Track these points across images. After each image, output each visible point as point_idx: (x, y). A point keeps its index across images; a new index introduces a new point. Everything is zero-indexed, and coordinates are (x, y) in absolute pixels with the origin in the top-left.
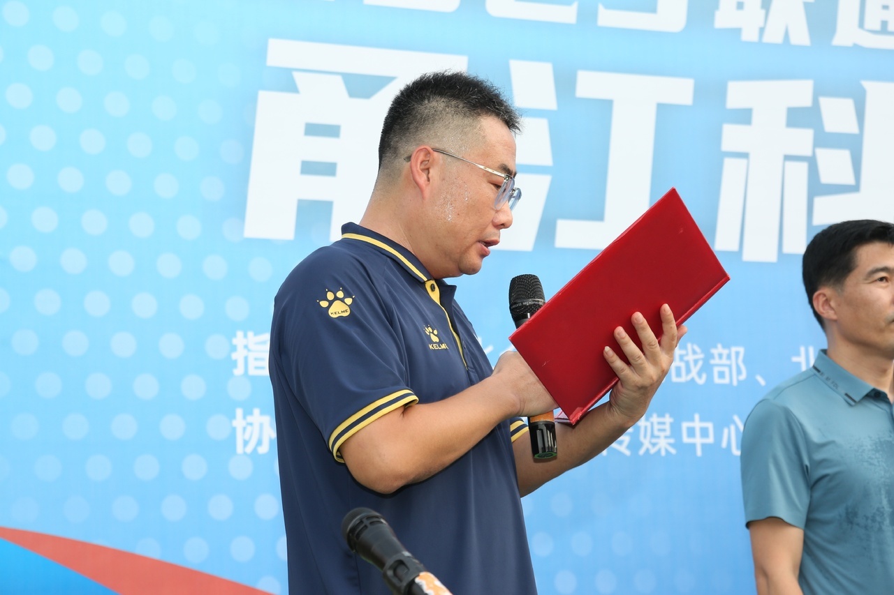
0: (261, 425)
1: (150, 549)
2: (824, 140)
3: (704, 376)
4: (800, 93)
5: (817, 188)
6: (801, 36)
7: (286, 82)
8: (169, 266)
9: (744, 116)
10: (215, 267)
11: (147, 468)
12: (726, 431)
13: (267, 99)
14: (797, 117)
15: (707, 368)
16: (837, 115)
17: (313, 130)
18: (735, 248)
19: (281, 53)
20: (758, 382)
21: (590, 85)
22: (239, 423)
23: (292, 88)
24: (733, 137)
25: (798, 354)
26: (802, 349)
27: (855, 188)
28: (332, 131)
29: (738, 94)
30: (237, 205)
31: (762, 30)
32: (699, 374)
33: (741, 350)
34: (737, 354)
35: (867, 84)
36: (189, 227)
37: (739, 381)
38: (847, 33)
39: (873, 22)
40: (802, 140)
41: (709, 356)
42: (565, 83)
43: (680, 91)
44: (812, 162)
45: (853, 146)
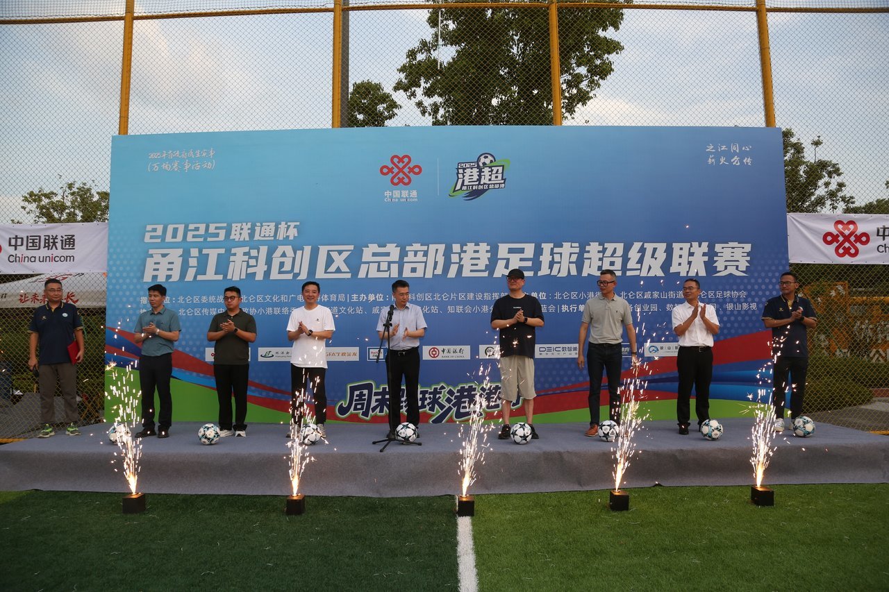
2: (251, 258)
4: (247, 249)
5: (248, 266)
6: (247, 239)
7: (151, 256)
8: (132, 287)
9: (235, 254)
10: (139, 287)
13: (148, 259)
14: (245, 254)
16: (254, 253)
17: (155, 263)
18: (231, 278)
19: (151, 251)
21: (205, 251)
24: (232, 258)
27: (256, 267)
28: (159, 263)
29: (233, 251)
30: (142, 277)
31: (239, 238)
35: (260, 247)
36: (135, 281)
38: (257, 237)
40: (246, 258)
42: (200, 251)
43: (222, 251)
44: (248, 262)
45: (256, 258)
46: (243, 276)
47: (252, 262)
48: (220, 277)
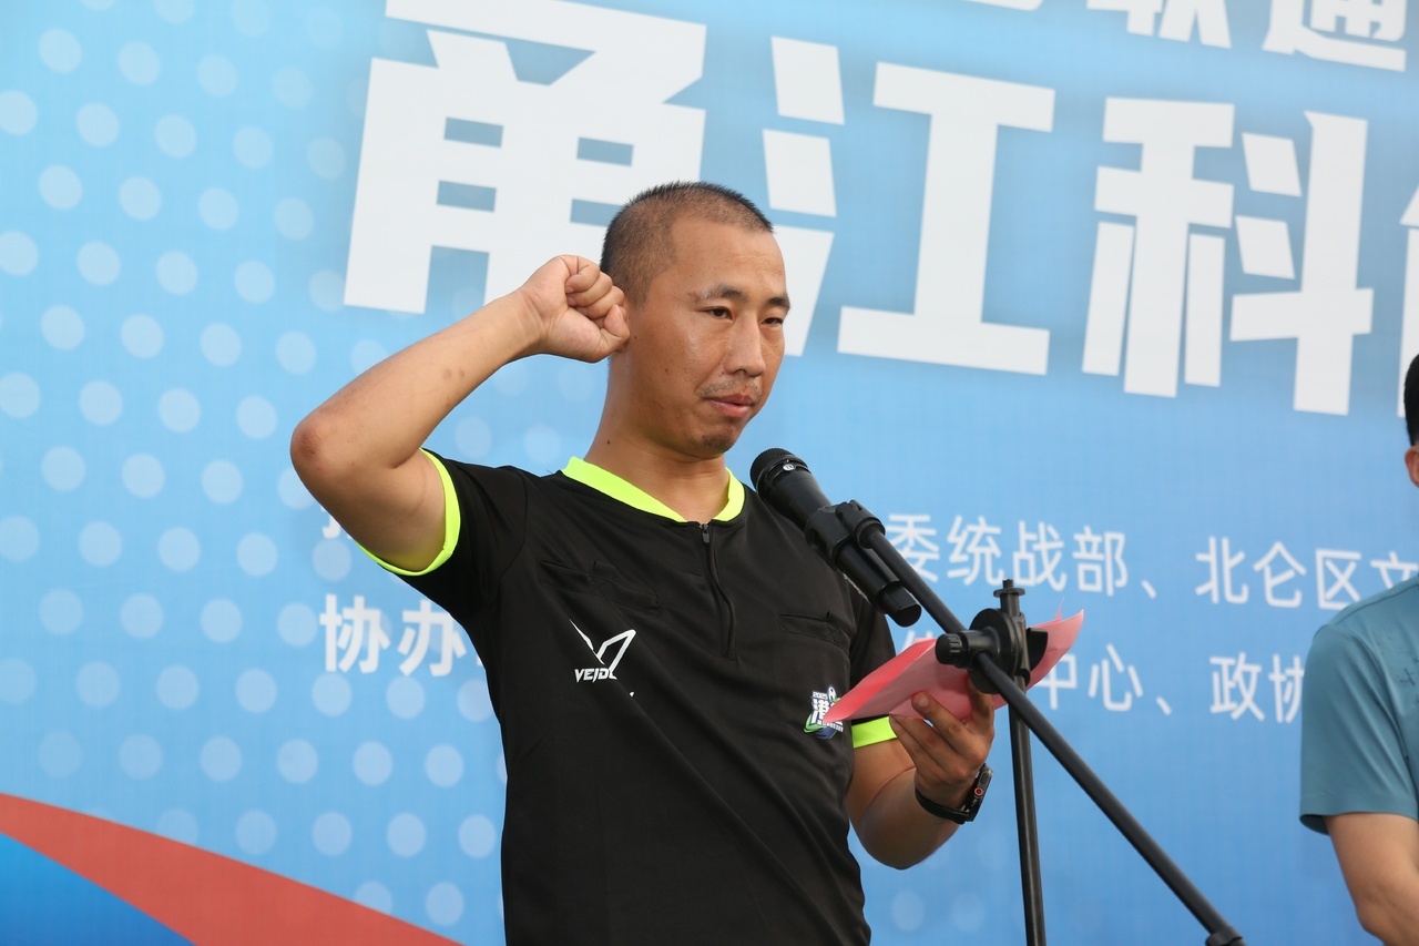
0: (367, 624)
1: (180, 827)
2: (1250, 203)
3: (1064, 577)
4: (1214, 124)
5: (1238, 281)
6: (1217, 33)
7: (416, 46)
8: (221, 345)
9: (1129, 157)
10: (296, 352)
11: (178, 688)
12: (1095, 669)
13: (384, 73)
14: (1215, 164)
15: (1068, 565)
16: (1270, 163)
17: (459, 130)
18: (1113, 370)
20: (1144, 591)
21: (896, 87)
22: (330, 618)
23: (427, 58)
24: (1112, 189)
25: (1206, 550)
26: (1212, 542)
27: (1294, 285)
28: (488, 135)
29: (1123, 119)
30: (332, 249)
31: (1159, 18)
32: (1056, 575)
33: (1121, 537)
34: (1114, 543)
35: (1314, 118)
36: (255, 282)
37: (1116, 589)
38: (1284, 34)
39: (1324, 18)
40: (1215, 202)
41: (1071, 546)
42: (857, 82)
43: (1034, 108)
44: (1230, 237)
45: (1291, 212)
46: (1206, 369)
47: (1264, 247)
48: (1025, 350)
